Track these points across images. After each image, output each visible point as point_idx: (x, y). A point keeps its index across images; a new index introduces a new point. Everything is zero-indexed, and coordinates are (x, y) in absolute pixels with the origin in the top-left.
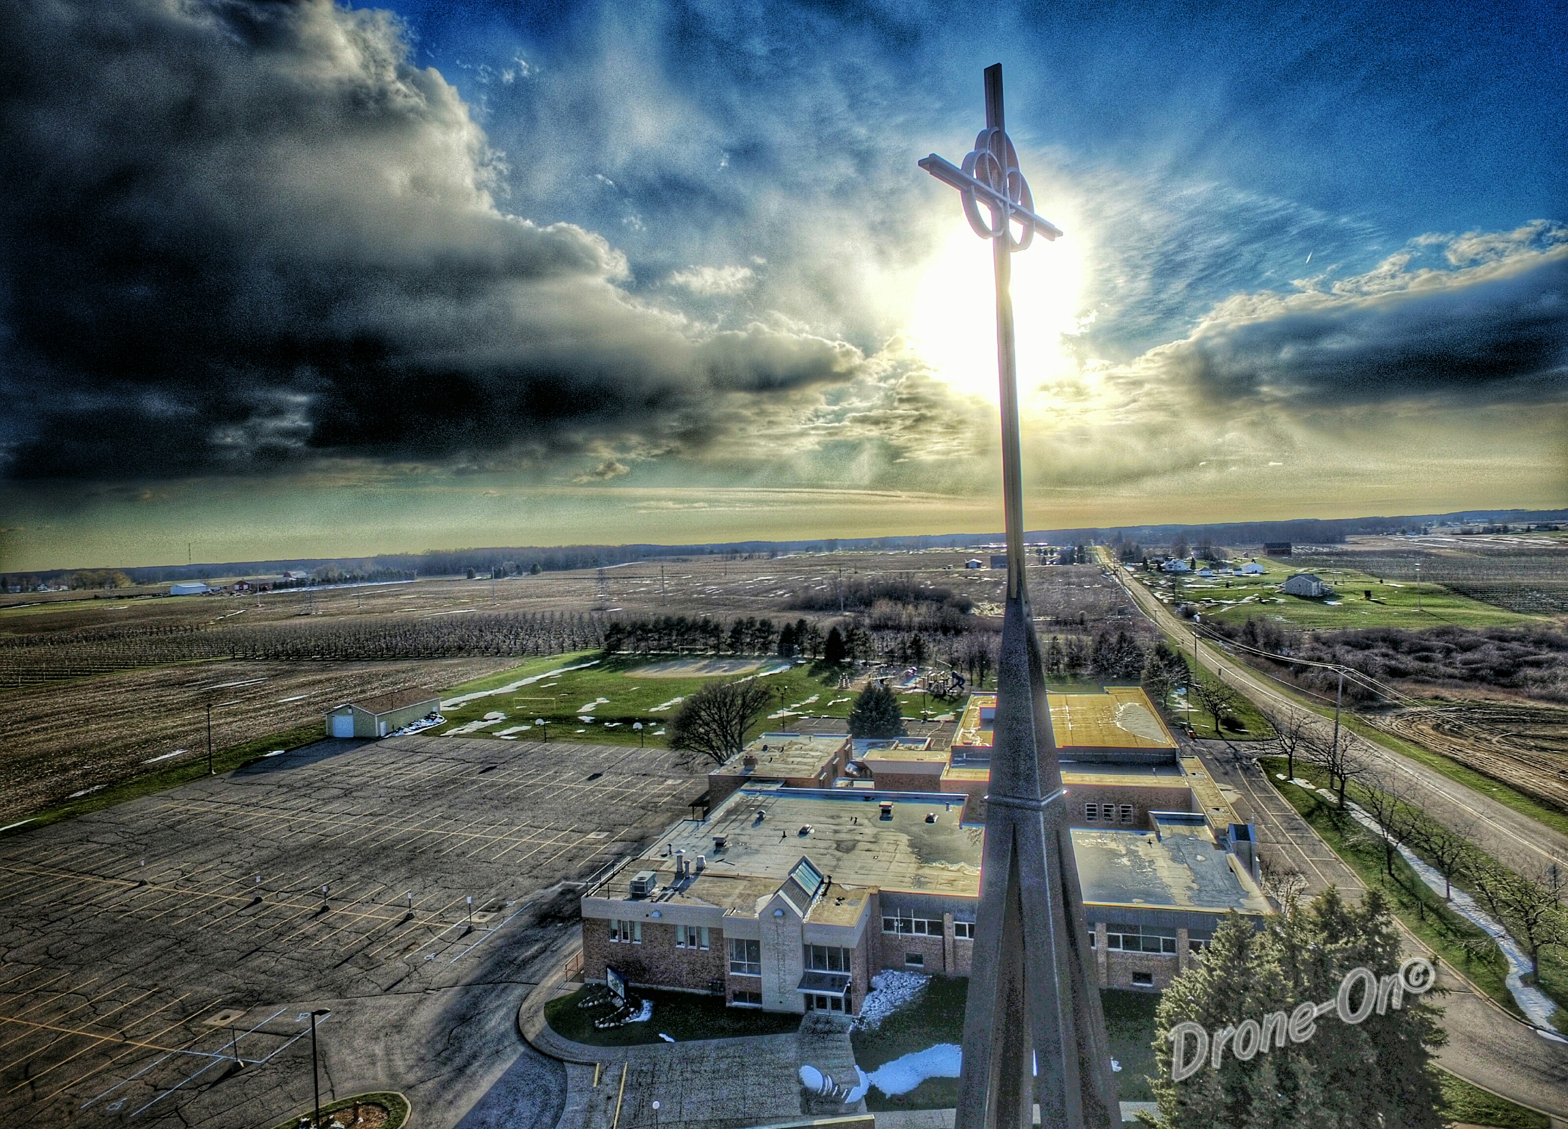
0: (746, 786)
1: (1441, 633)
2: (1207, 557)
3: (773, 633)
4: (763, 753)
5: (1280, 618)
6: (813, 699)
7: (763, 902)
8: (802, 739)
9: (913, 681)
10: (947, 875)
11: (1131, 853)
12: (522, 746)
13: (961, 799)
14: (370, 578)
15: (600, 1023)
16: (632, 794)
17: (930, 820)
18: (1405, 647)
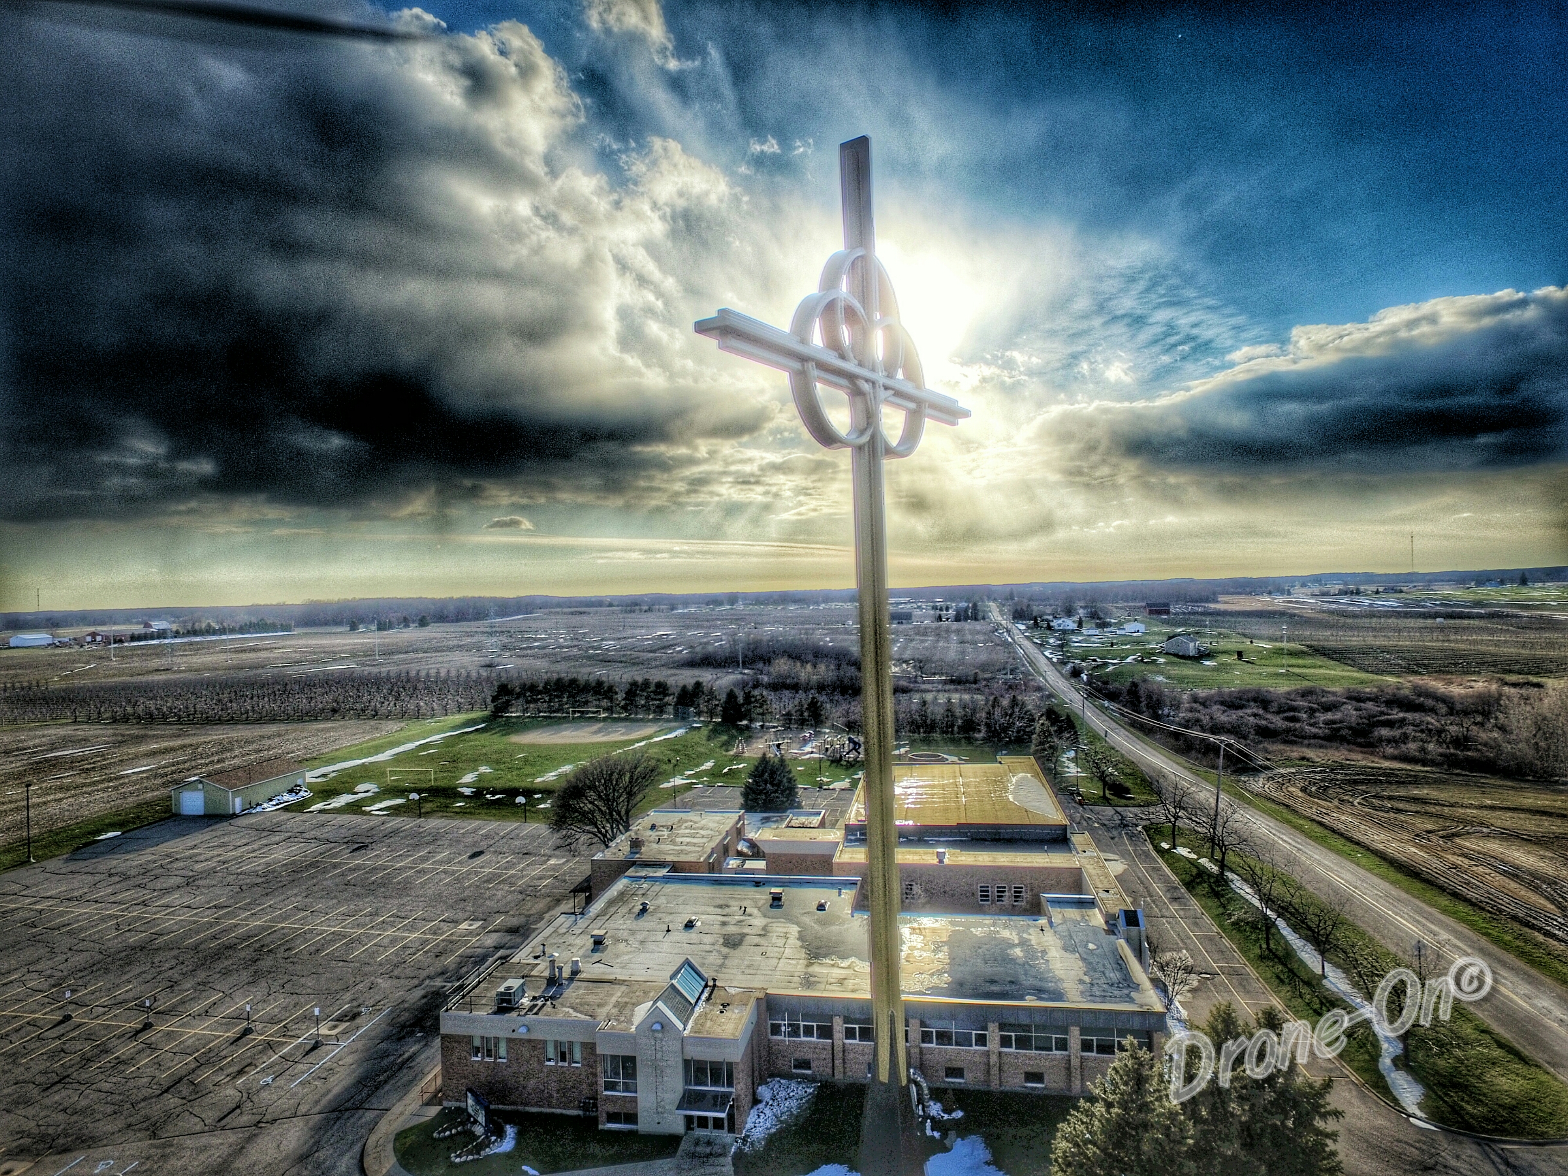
0: (631, 872)
1: (1305, 694)
2: (1094, 615)
3: (669, 695)
4: (651, 833)
5: (1160, 678)
6: (708, 765)
7: (641, 1012)
8: (692, 816)
9: (810, 745)
10: (837, 973)
11: (1023, 943)
12: (396, 822)
13: (854, 883)
14: (242, 630)
15: (456, 1157)
16: (513, 876)
17: (821, 907)
18: (1274, 707)
